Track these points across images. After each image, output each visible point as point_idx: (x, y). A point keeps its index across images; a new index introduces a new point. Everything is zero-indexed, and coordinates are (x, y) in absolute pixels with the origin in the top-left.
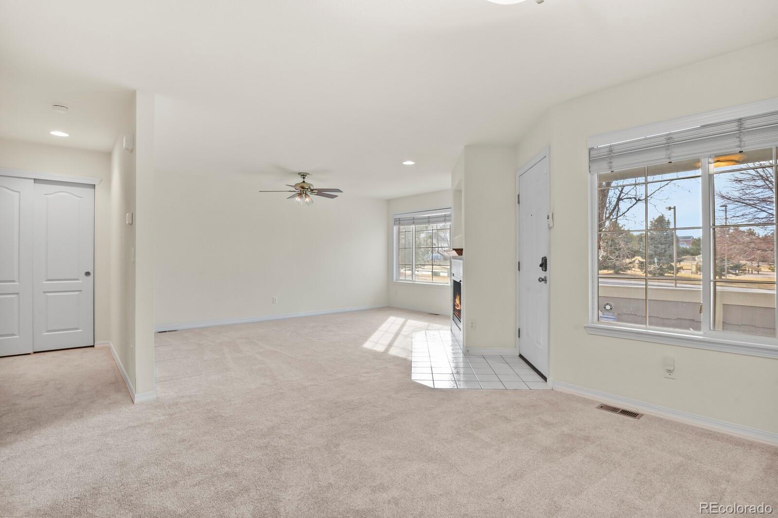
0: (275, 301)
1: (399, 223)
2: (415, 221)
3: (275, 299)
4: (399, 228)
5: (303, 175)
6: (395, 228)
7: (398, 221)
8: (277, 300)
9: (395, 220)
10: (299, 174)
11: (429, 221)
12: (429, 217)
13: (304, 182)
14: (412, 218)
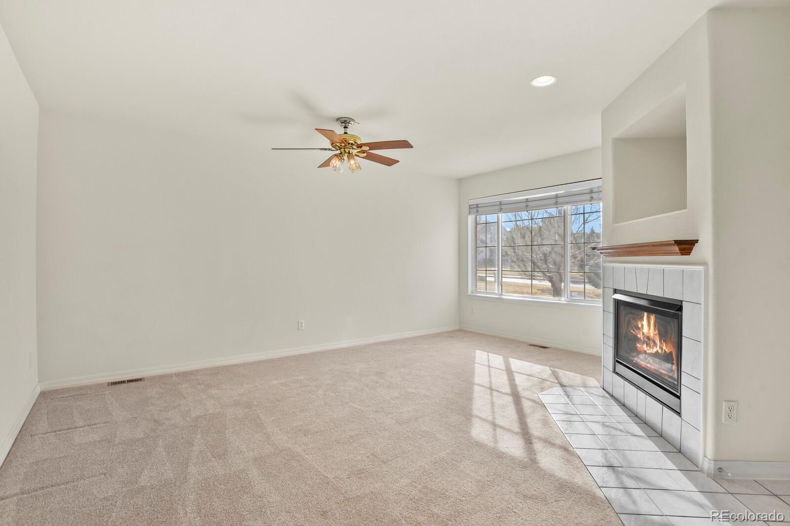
0: (301, 326)
1: (477, 211)
2: (503, 207)
3: (302, 323)
4: (476, 218)
5: (345, 122)
6: (471, 219)
7: (476, 209)
8: (303, 324)
9: (471, 207)
10: (338, 119)
11: (527, 206)
12: (527, 199)
13: (345, 133)
14: (498, 203)
